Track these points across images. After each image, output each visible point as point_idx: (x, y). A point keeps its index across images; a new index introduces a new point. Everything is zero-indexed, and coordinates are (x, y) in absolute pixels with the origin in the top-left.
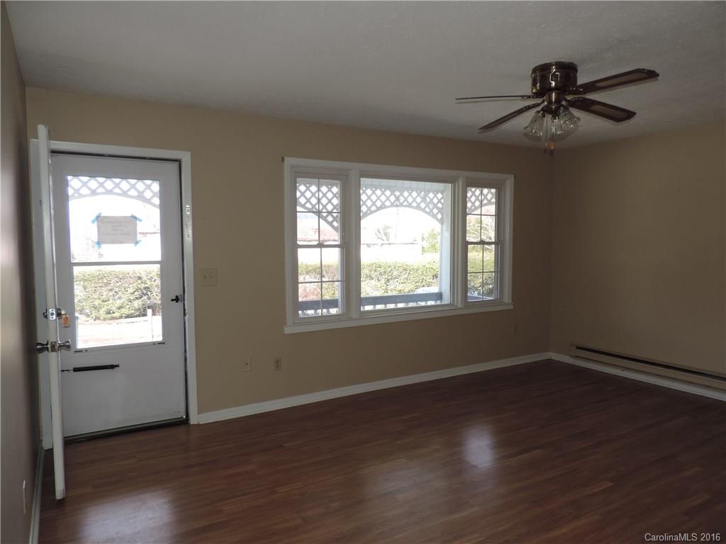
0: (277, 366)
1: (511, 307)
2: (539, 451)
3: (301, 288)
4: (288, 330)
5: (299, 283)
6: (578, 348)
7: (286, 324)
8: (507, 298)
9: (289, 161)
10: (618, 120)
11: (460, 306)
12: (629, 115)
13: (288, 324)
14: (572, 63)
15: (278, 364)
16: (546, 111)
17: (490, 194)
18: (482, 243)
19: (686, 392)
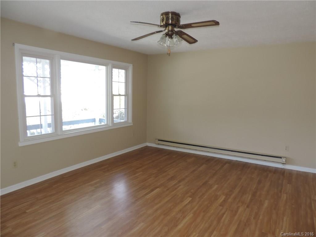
0: (15, 166)
1: (132, 124)
2: (158, 189)
3: (28, 120)
4: (20, 144)
5: (26, 117)
6: (159, 140)
7: (20, 141)
8: (130, 121)
9: (18, 46)
10: (190, 43)
11: (111, 125)
12: (195, 41)
13: (21, 141)
14: (179, 14)
15: (15, 164)
16: (167, 35)
17: (122, 72)
18: (120, 95)
19: (200, 155)
